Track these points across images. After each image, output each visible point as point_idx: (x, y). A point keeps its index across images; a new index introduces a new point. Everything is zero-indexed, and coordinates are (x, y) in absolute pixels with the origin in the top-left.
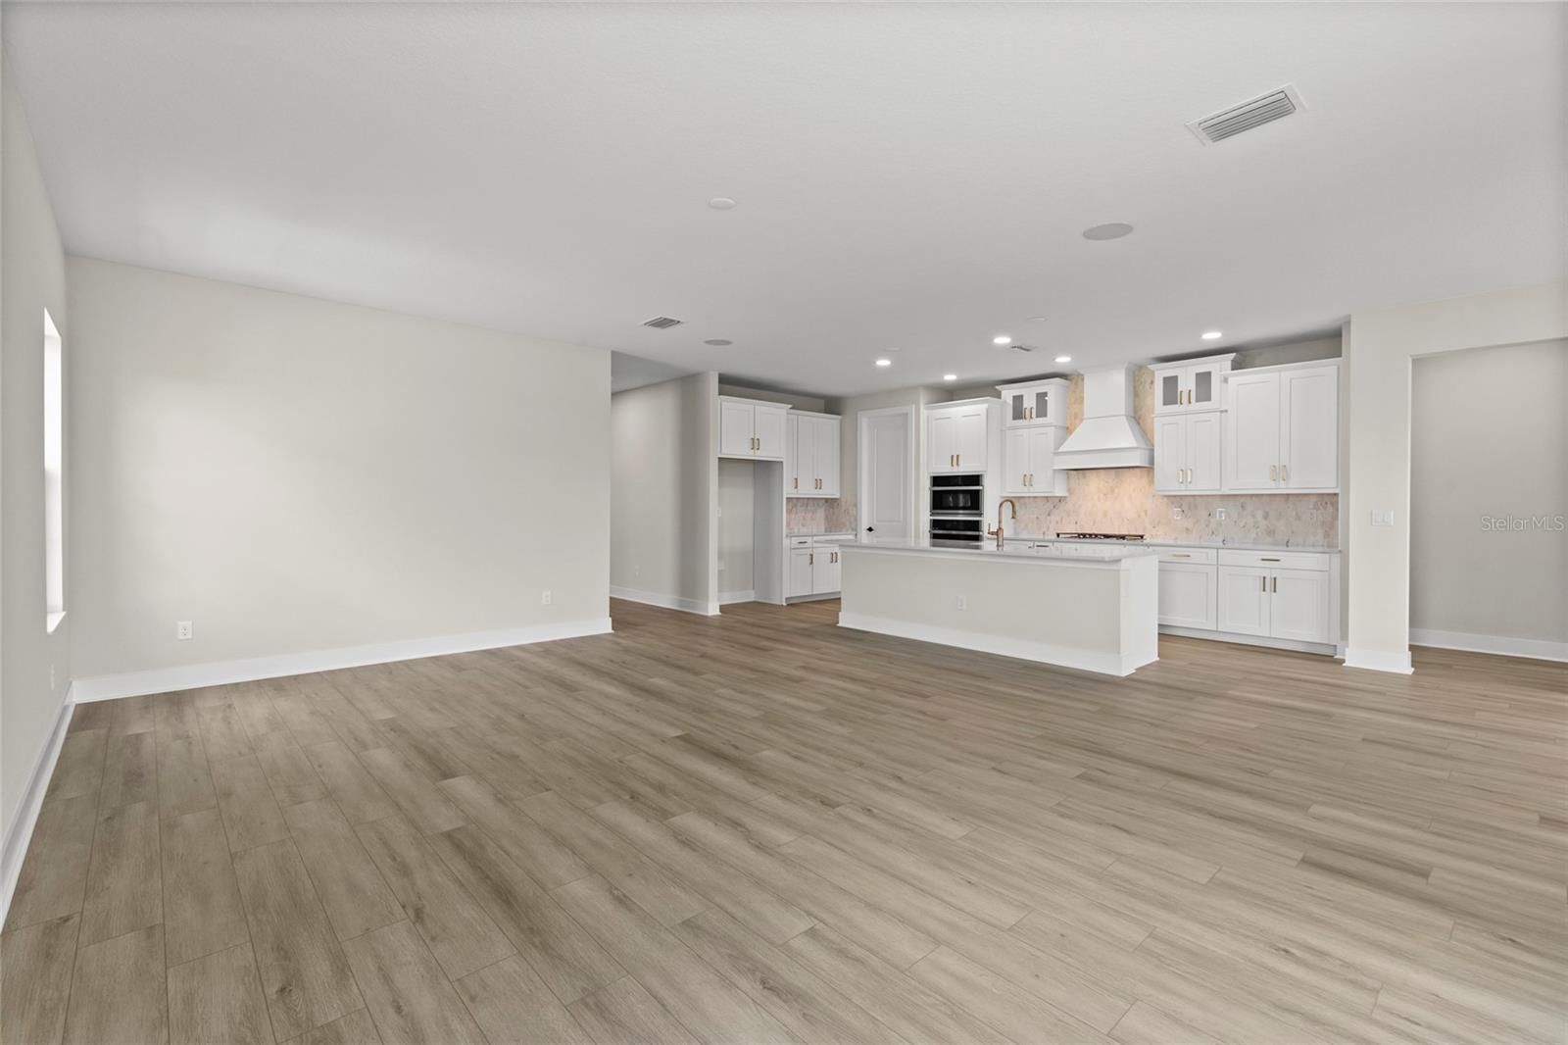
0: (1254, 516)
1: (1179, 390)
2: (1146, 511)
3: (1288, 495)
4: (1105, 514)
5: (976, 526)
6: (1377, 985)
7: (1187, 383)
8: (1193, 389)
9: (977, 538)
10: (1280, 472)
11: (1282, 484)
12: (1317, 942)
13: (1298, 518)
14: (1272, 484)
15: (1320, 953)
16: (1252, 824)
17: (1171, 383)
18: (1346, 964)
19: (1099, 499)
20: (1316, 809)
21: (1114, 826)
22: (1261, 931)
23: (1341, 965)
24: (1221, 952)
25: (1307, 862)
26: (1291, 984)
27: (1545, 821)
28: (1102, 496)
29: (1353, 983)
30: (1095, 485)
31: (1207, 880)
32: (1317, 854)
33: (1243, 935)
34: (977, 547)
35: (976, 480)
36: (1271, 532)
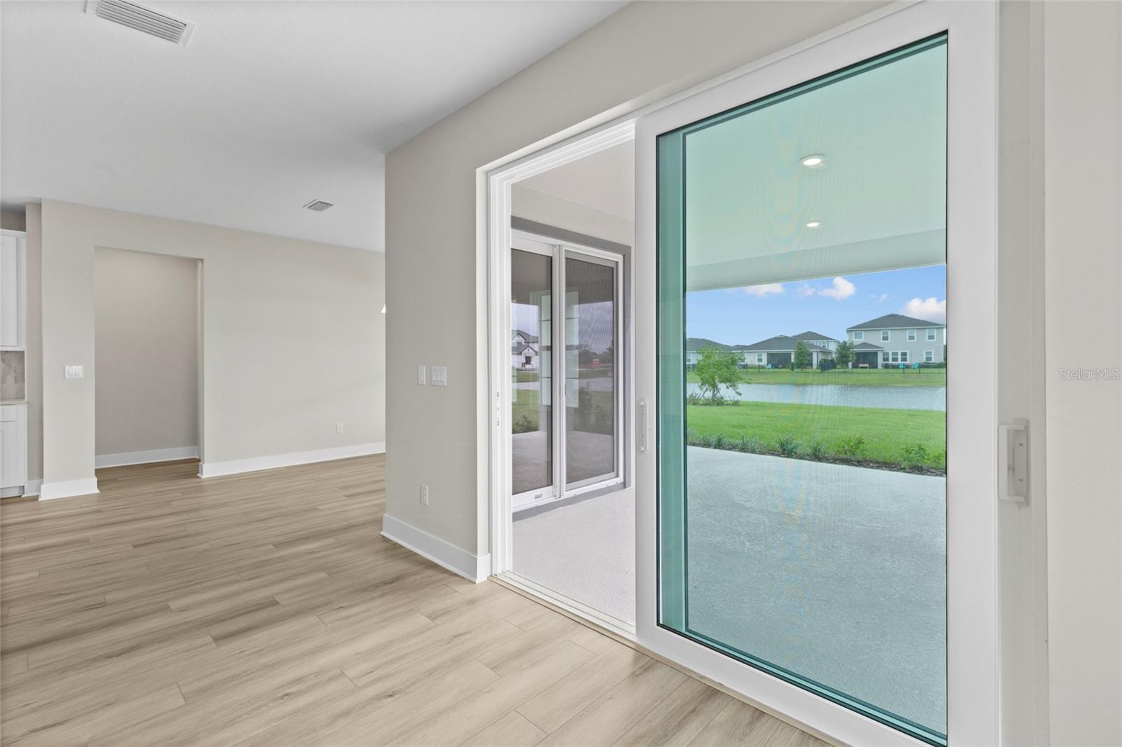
6: (339, 671)
12: (291, 676)
15: (299, 680)
16: (152, 642)
18: (317, 674)
20: (174, 605)
21: (34, 731)
22: (260, 697)
23: (315, 676)
24: (261, 730)
25: (218, 639)
26: (314, 708)
27: (278, 545)
29: (330, 680)
31: (182, 700)
32: (219, 629)
33: (255, 709)
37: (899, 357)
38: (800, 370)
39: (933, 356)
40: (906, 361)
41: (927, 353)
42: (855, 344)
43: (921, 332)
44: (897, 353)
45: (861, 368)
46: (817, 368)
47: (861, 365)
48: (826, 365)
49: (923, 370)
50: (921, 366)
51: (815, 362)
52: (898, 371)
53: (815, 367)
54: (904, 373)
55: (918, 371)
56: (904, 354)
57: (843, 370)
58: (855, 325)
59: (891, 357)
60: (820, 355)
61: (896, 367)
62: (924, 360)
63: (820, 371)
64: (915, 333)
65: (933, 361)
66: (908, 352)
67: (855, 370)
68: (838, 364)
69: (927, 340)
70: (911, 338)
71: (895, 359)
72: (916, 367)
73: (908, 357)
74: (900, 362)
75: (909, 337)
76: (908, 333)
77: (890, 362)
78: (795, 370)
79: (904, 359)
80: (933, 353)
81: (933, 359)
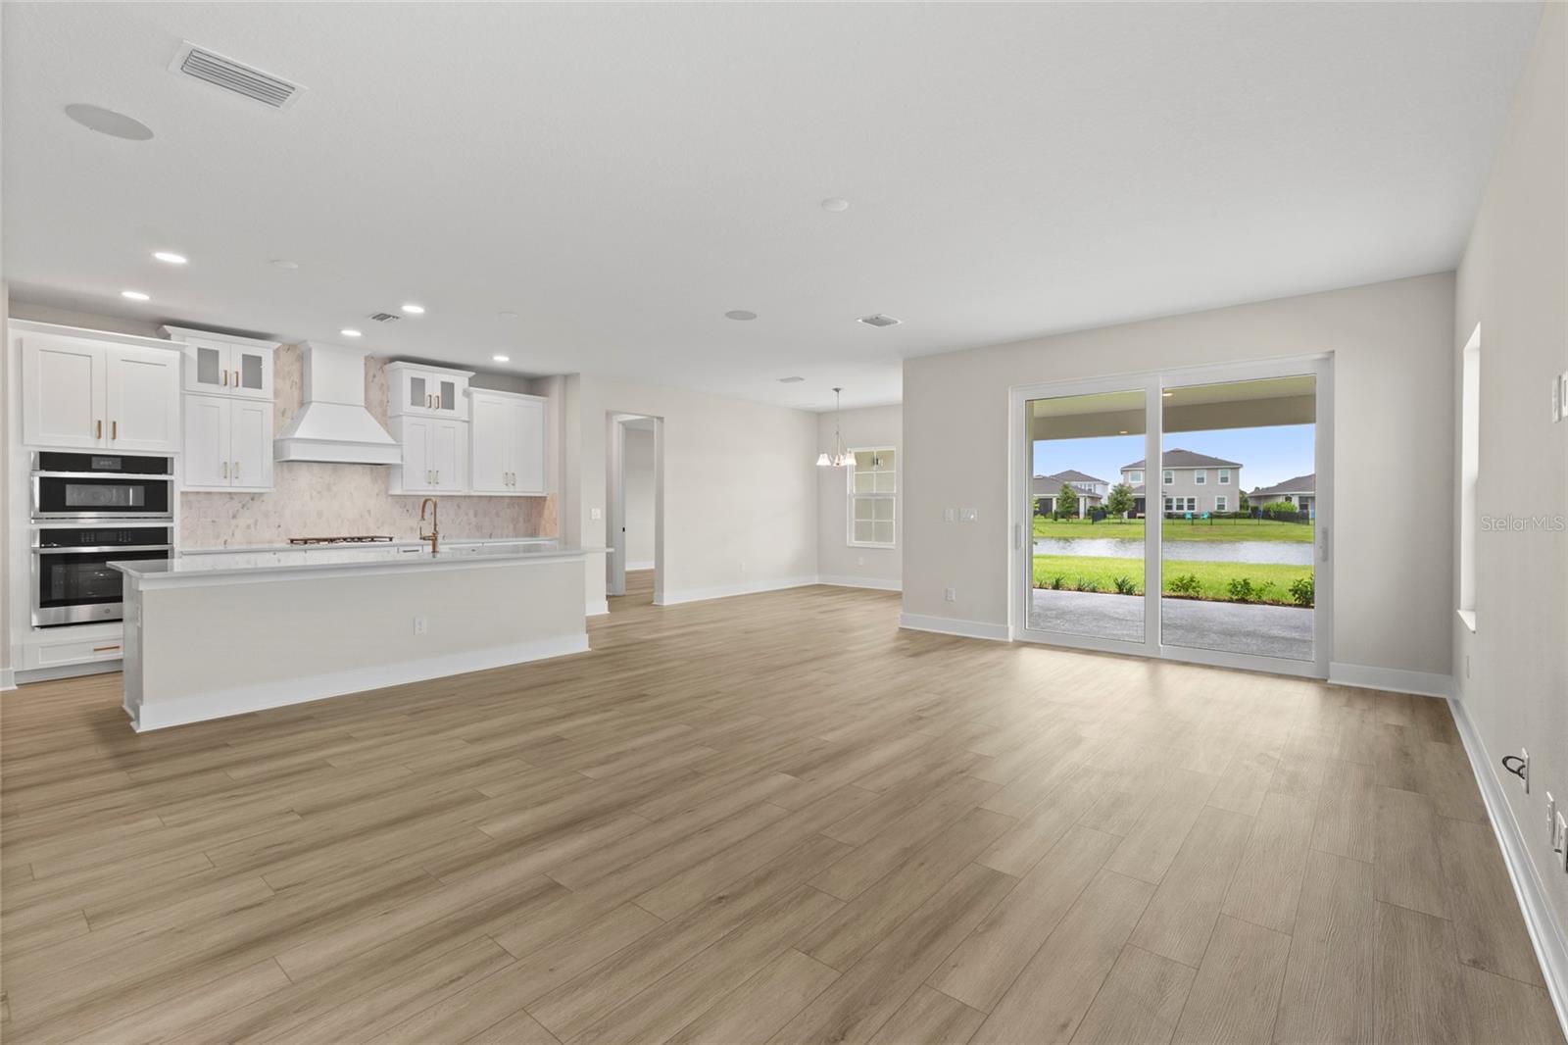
0: (467, 514)
1: (427, 394)
2: (369, 512)
3: (491, 497)
4: (320, 514)
5: (161, 535)
7: (433, 389)
8: (440, 395)
9: (163, 555)
10: (510, 479)
11: (511, 488)
13: (497, 515)
14: (505, 488)
17: (418, 384)
19: (311, 497)
28: (314, 493)
30: (305, 478)
34: (165, 569)
35: (161, 464)
36: (479, 528)
37: (1185, 504)
38: (1064, 520)
39: (1226, 504)
40: (1193, 509)
41: (1219, 499)
42: (1134, 487)
43: (1213, 472)
44: (1182, 500)
45: (1139, 518)
46: (1085, 518)
47: (1138, 515)
48: (1097, 515)
49: (1215, 521)
50: (1212, 516)
51: (1082, 510)
52: (1183, 521)
53: (1082, 516)
54: (1193, 524)
55: (1209, 521)
56: (1191, 501)
57: (1119, 521)
58: (1131, 463)
59: (1175, 504)
60: (1088, 500)
61: (1182, 517)
62: (1216, 508)
63: (1091, 521)
64: (1205, 474)
65: (1226, 510)
66: (1196, 498)
67: (1133, 520)
68: (1111, 513)
69: (1220, 483)
70: (1200, 480)
71: (1180, 507)
72: (1205, 516)
73: (1196, 504)
74: (1185, 510)
75: (1198, 479)
76: (1196, 475)
77: (1174, 510)
78: (1060, 520)
79: (1191, 507)
80: (1226, 500)
81: (1226, 508)
